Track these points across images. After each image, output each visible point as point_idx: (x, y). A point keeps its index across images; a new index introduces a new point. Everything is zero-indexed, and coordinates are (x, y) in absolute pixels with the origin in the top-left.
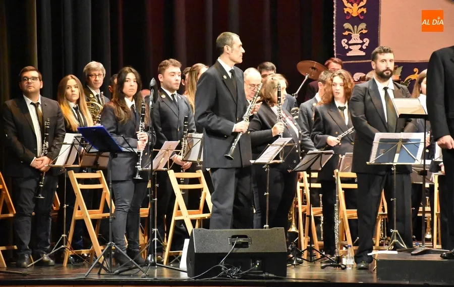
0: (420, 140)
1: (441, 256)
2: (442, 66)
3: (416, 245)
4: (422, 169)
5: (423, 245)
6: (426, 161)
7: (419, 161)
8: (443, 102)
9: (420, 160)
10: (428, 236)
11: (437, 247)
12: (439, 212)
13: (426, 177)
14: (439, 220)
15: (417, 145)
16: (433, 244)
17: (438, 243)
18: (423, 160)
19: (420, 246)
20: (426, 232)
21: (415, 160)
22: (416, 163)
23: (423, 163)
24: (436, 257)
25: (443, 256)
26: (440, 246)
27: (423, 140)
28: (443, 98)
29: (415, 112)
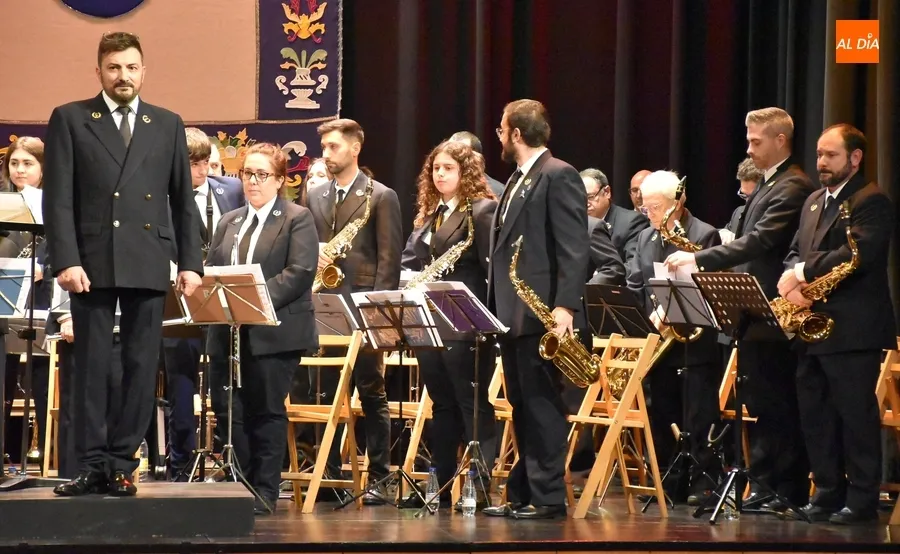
0: (23, 272)
1: (55, 491)
2: (70, 136)
3: (10, 471)
4: (27, 327)
5: (23, 470)
6: (35, 311)
7: (20, 312)
8: (69, 203)
9: (23, 311)
10: (35, 454)
11: (50, 473)
12: (57, 409)
13: (34, 342)
14: (56, 423)
15: (17, 281)
16: (42, 469)
17: (51, 466)
18: (28, 311)
19: (18, 474)
20: (30, 445)
21: (13, 310)
22: (16, 315)
23: (28, 316)
24: (47, 494)
25: (59, 490)
26: (55, 473)
27: (28, 273)
28: (71, 195)
29: (16, 217)
